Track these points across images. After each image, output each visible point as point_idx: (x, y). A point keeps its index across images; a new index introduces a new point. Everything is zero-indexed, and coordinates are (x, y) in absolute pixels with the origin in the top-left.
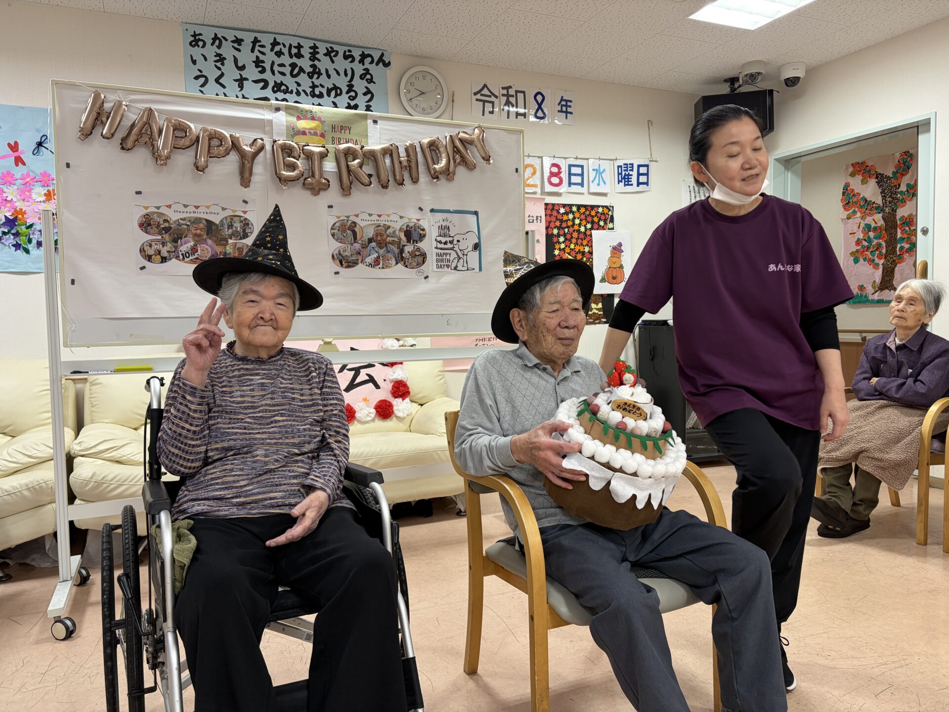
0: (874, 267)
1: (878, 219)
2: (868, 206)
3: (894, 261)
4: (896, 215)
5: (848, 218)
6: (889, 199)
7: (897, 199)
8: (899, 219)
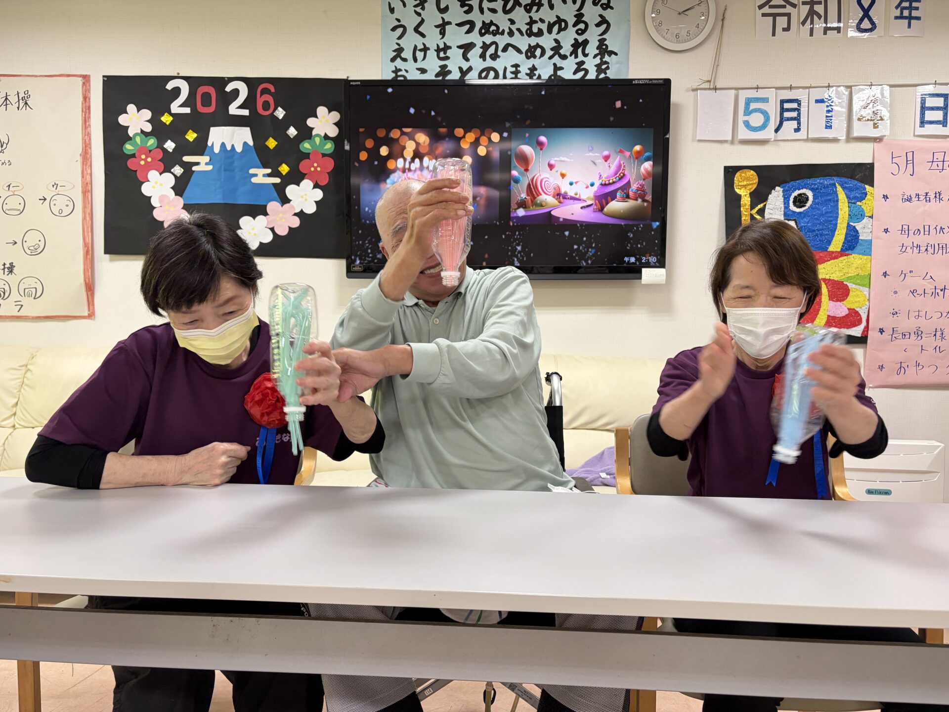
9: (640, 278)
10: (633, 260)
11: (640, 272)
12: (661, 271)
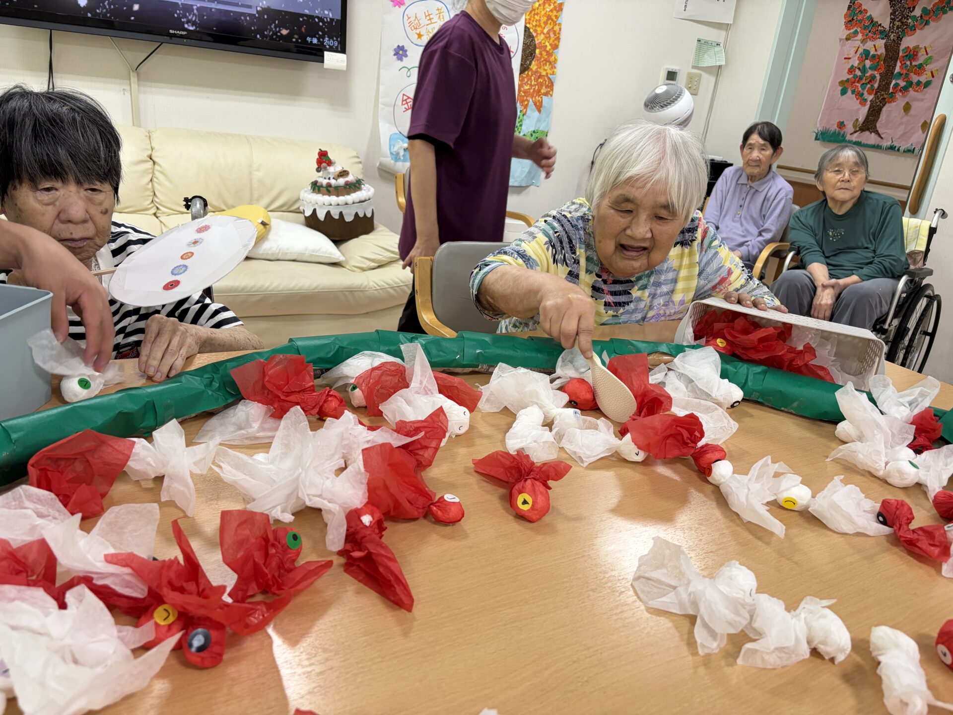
0: (861, 103)
1: (878, 46)
2: (872, 28)
3: (884, 99)
4: (900, 44)
5: (847, 39)
6: (897, 23)
7: (907, 25)
8: (903, 50)
9: (323, 62)
10: (315, 41)
11: (323, 56)
12: (341, 57)
